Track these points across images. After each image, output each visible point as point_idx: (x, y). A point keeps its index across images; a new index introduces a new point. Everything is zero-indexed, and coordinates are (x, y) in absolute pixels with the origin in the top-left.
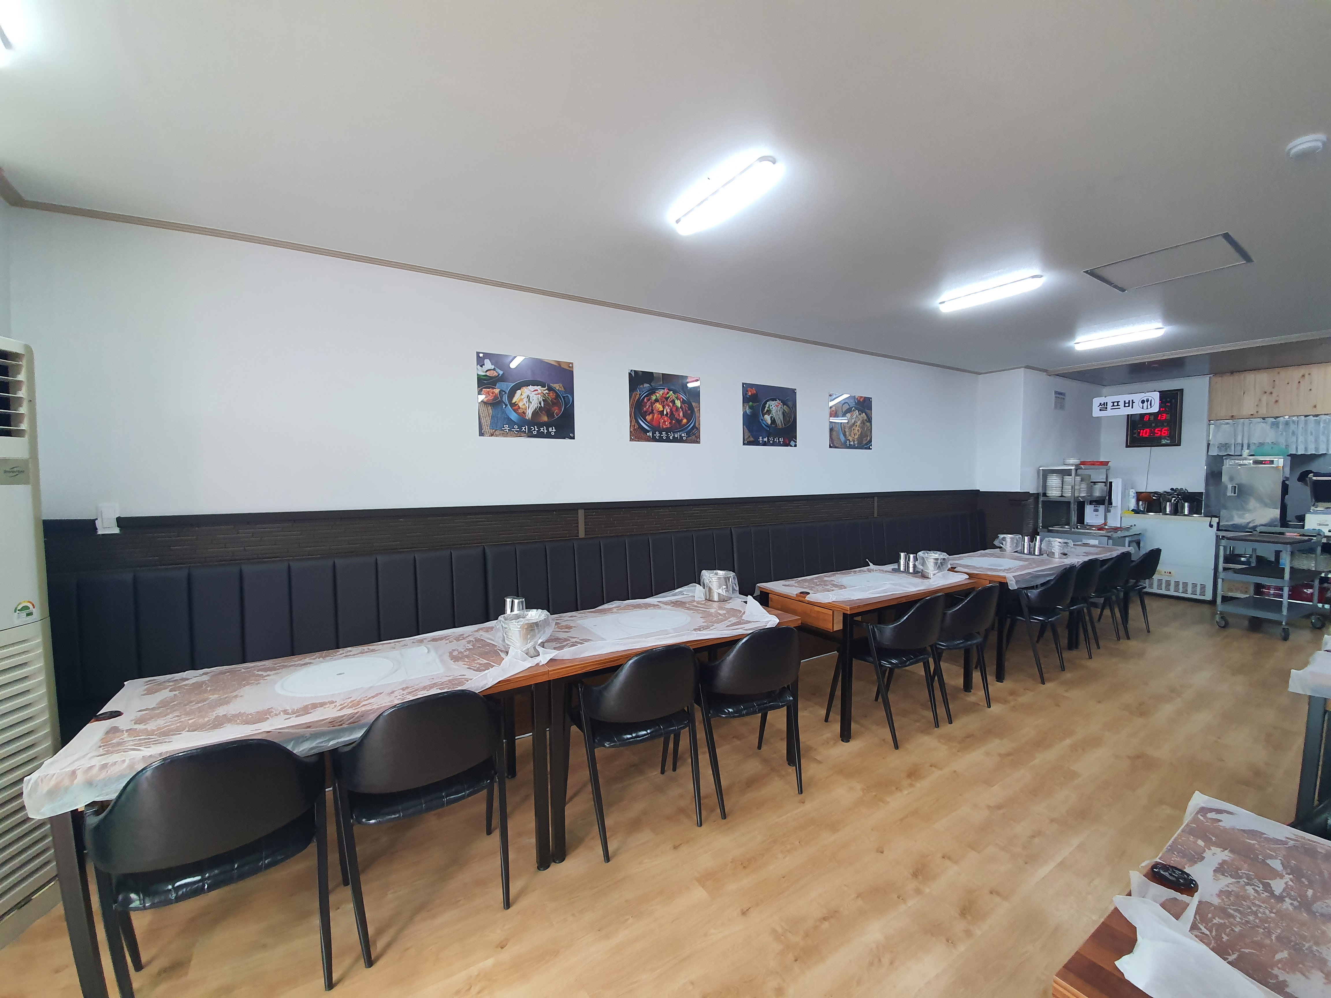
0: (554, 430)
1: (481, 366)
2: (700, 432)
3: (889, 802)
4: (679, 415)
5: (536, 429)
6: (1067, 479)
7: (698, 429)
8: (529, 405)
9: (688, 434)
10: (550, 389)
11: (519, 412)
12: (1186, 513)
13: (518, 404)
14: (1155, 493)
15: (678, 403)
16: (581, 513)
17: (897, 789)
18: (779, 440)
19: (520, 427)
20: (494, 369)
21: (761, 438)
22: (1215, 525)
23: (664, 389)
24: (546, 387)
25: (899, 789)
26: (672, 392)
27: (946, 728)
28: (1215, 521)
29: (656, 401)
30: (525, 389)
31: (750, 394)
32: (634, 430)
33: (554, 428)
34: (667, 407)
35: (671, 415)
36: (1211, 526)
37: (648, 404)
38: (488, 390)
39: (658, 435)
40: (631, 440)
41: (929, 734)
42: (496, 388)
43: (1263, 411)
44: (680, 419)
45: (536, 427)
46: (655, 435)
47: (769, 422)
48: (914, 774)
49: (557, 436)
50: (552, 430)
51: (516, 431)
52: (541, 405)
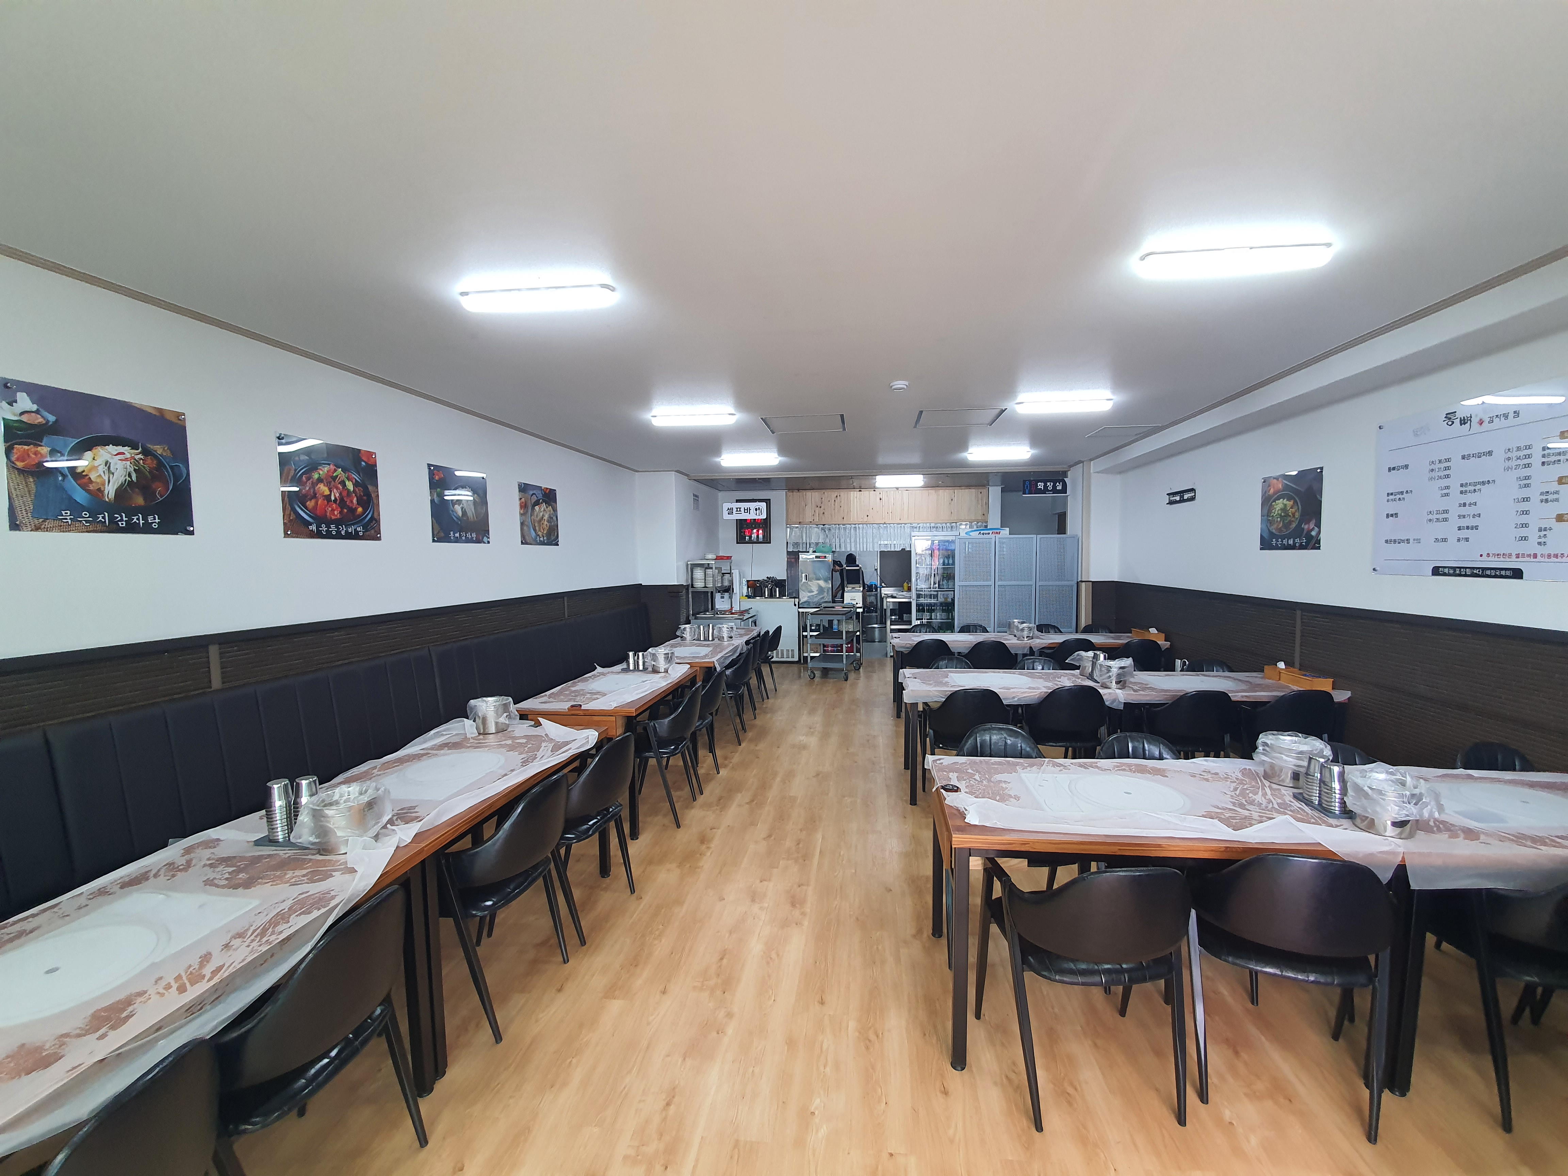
0: (157, 521)
1: (10, 404)
2: (380, 525)
3: (703, 866)
4: (352, 502)
5: (124, 519)
6: (709, 571)
7: (378, 521)
8: (109, 477)
9: (365, 527)
10: (146, 452)
11: (92, 488)
12: (778, 596)
13: (87, 475)
14: (758, 581)
15: (350, 486)
16: (214, 651)
17: (701, 855)
18: (471, 535)
19: (94, 514)
20: (37, 412)
21: (452, 533)
22: (797, 603)
23: (329, 464)
24: (140, 449)
25: (702, 854)
26: (340, 469)
27: (701, 799)
28: (797, 600)
29: (320, 480)
30: (101, 450)
31: (437, 478)
32: (289, 522)
33: (157, 517)
34: (335, 490)
35: (342, 502)
36: (795, 605)
37: (308, 484)
38: (26, 447)
39: (325, 529)
40: (286, 535)
41: (692, 808)
42: (41, 446)
43: (817, 519)
44: (354, 507)
45: (124, 515)
46: (321, 529)
47: (460, 514)
48: (703, 839)
49: (163, 529)
50: (154, 521)
51: (87, 522)
52: (131, 479)
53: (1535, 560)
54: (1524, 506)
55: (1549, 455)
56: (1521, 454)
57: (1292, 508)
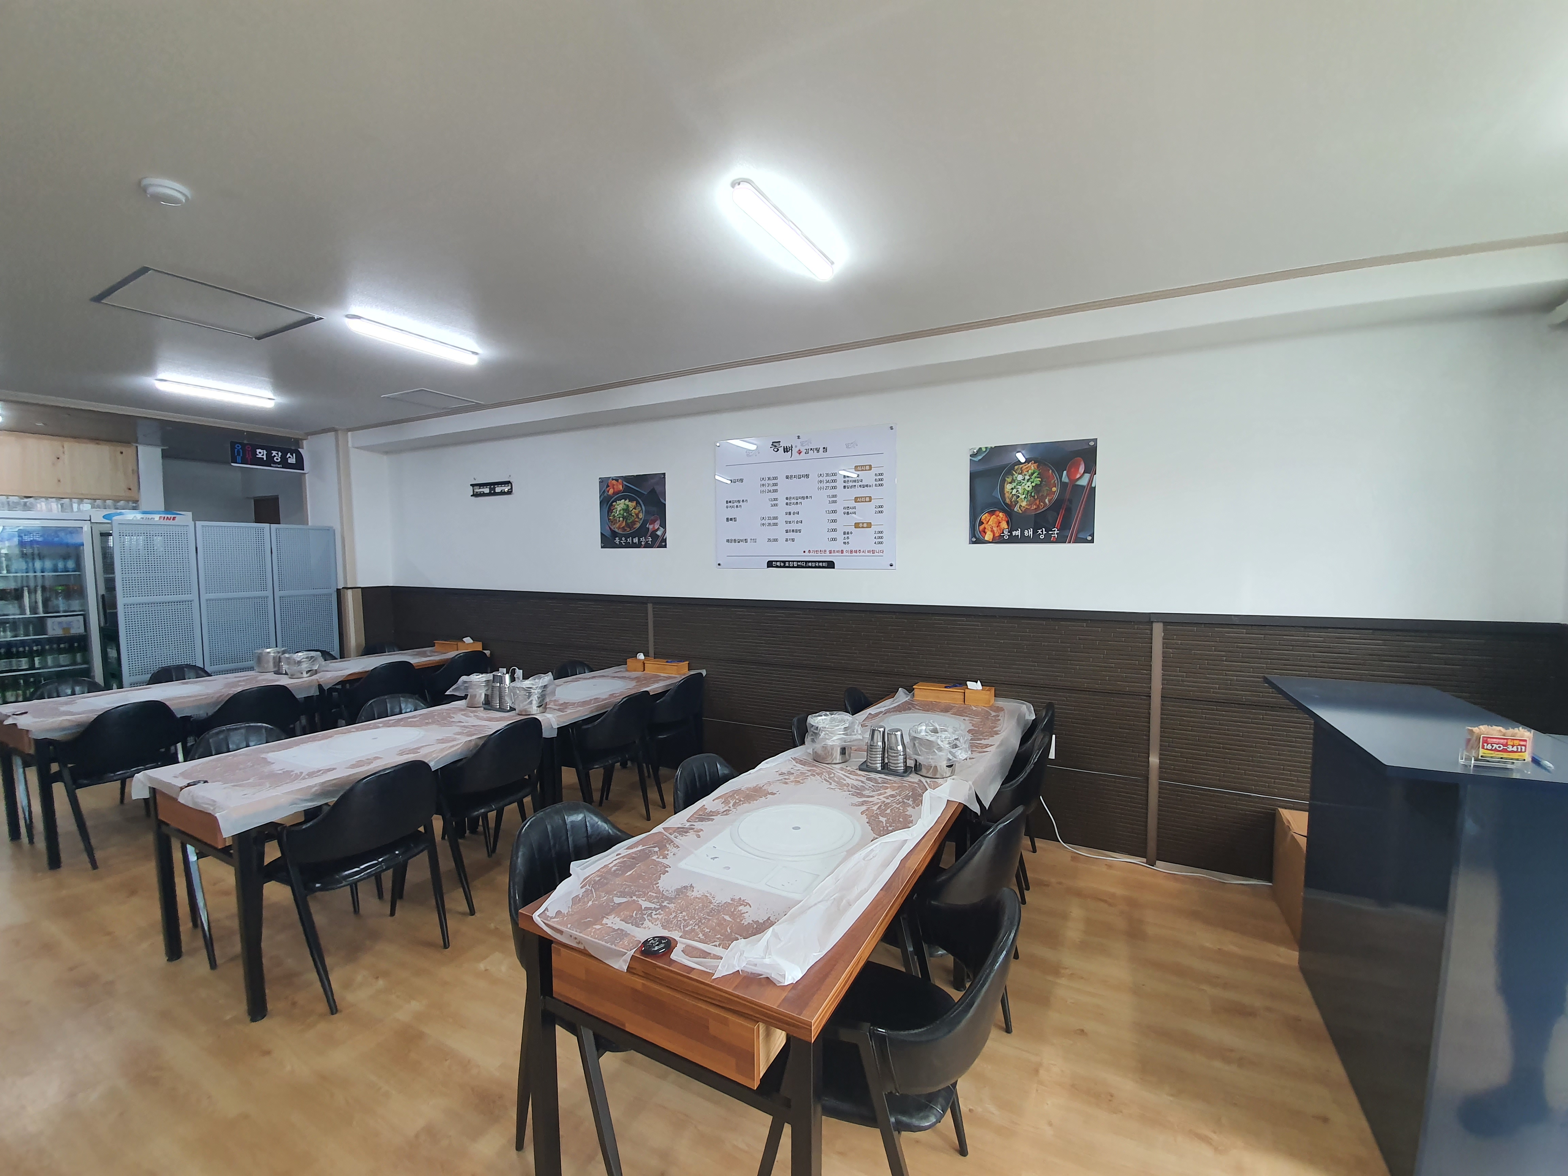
53: (842, 555)
54: (833, 516)
55: (848, 481)
56: (830, 478)
57: (635, 508)
